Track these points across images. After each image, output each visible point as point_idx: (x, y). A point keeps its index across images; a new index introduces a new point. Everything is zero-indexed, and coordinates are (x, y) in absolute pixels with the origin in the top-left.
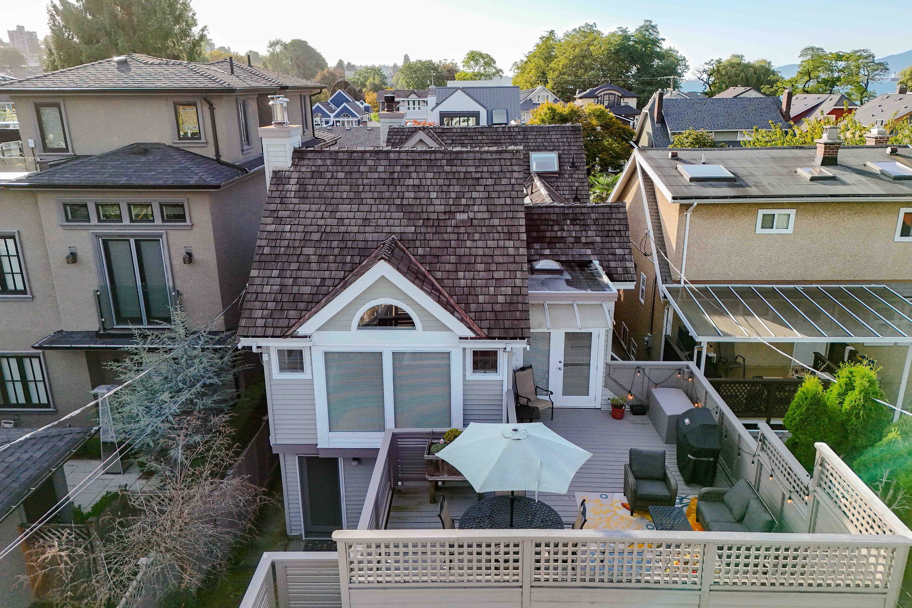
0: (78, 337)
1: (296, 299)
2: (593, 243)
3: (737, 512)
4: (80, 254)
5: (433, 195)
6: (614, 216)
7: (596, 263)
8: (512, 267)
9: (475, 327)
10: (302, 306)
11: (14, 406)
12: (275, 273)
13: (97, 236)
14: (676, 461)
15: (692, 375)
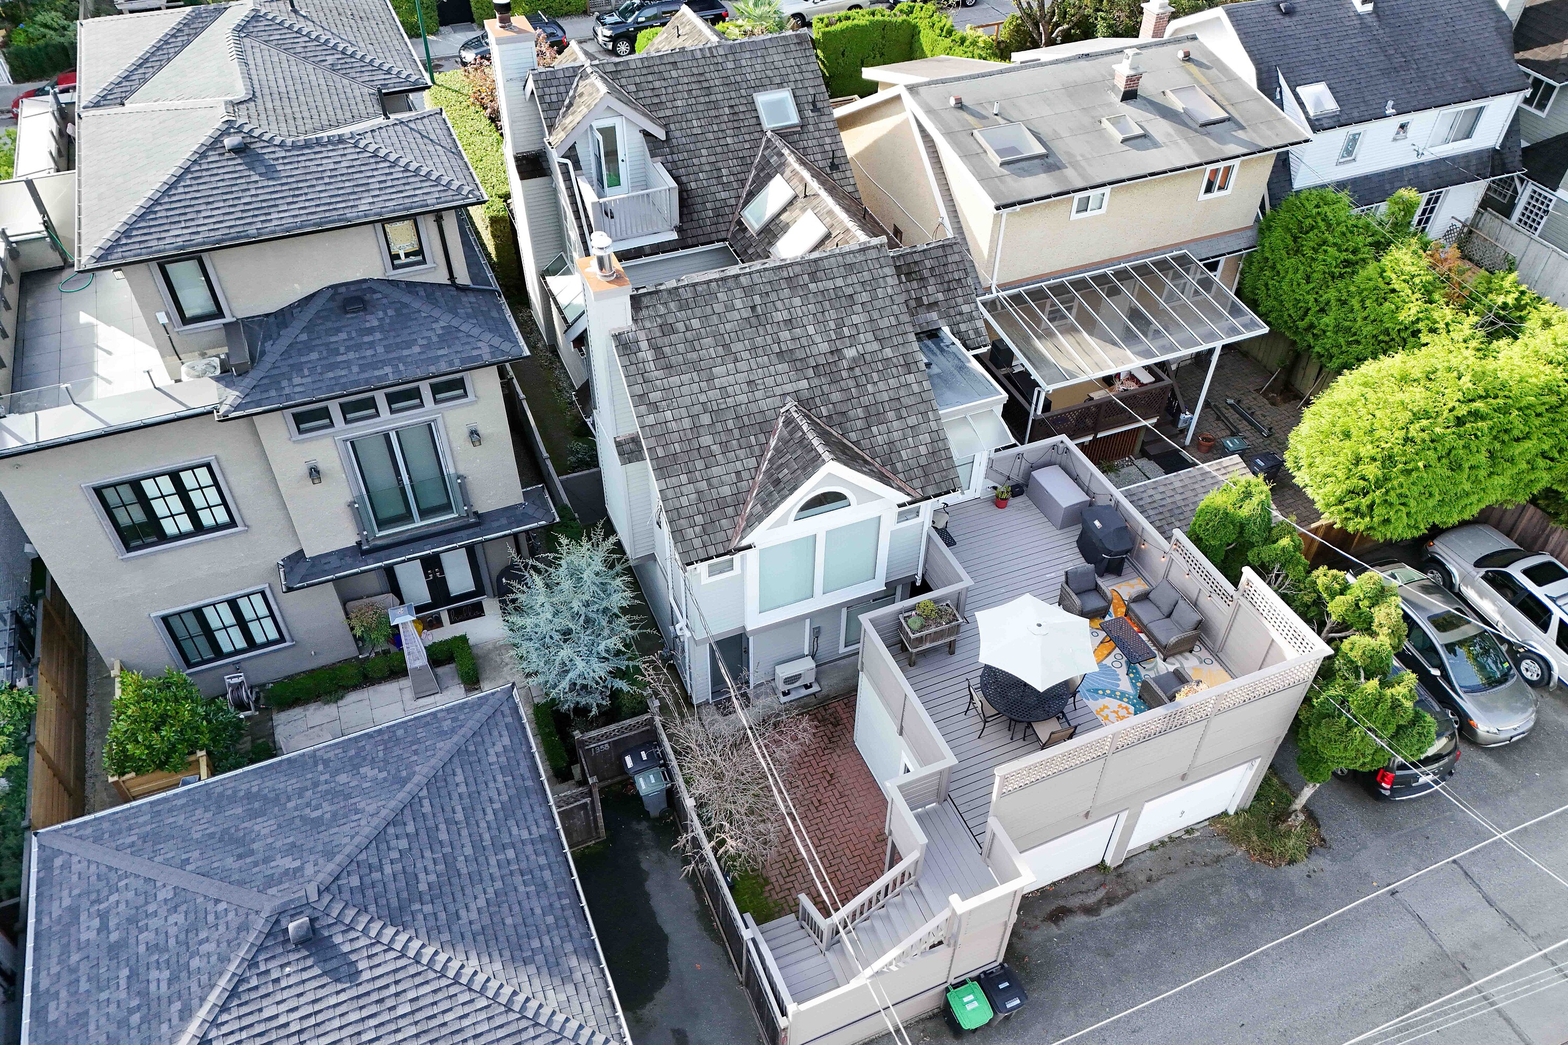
0: (335, 563)
1: (721, 504)
2: (936, 303)
3: (1166, 610)
4: (321, 467)
5: (811, 330)
6: (950, 259)
7: (946, 330)
8: (922, 407)
9: (908, 490)
10: (730, 511)
11: (230, 655)
12: (684, 478)
13: (345, 441)
14: (1077, 550)
15: (1067, 450)
